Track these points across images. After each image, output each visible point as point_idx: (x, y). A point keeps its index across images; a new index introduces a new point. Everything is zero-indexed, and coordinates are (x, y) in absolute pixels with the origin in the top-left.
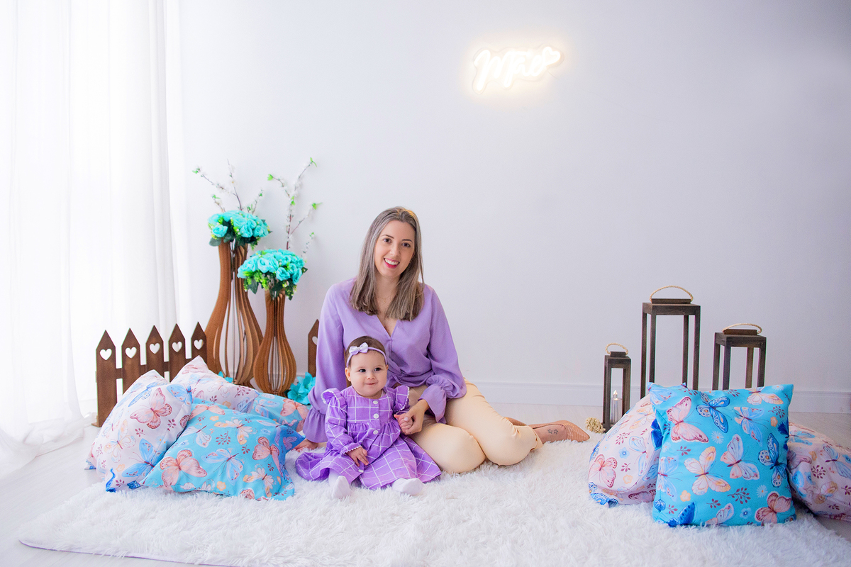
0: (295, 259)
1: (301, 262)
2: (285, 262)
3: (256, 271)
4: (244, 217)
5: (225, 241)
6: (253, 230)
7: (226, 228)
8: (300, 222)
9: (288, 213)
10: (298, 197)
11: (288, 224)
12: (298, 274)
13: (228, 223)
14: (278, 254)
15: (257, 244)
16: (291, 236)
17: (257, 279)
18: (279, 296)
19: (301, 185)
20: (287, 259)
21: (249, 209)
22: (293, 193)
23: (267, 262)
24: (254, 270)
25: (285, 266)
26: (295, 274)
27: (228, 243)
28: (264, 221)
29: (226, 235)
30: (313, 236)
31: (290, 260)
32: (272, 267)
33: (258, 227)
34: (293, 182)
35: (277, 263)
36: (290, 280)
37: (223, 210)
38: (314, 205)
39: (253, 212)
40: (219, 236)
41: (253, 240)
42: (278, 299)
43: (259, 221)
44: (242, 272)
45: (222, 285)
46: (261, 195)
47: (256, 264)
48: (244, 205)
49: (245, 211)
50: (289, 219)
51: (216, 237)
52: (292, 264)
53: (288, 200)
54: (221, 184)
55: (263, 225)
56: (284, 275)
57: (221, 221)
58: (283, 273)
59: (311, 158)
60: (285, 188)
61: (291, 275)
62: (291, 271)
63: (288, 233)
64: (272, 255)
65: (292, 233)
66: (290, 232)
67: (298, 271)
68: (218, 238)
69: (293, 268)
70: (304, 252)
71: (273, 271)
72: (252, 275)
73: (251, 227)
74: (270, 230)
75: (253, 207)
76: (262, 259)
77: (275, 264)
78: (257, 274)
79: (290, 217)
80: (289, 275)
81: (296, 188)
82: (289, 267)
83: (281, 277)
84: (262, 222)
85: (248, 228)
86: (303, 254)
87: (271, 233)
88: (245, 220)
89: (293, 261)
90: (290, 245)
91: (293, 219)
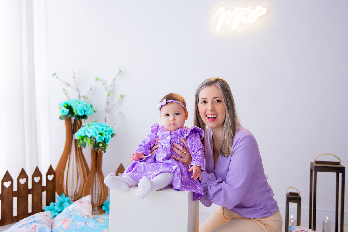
0: (108, 129)
1: (111, 131)
2: (101, 132)
3: (85, 136)
4: (79, 103)
5: (68, 117)
6: (84, 111)
7: (68, 110)
8: (113, 106)
9: (106, 101)
10: (112, 91)
11: (106, 107)
12: (109, 138)
13: (69, 107)
14: (98, 126)
15: (87, 119)
16: (108, 114)
17: (85, 141)
18: (99, 150)
19: (114, 85)
20: (103, 129)
21: (84, 97)
22: (109, 89)
23: (91, 131)
24: (83, 135)
25: (101, 134)
26: (107, 138)
27: (70, 118)
28: (91, 105)
29: (68, 114)
30: (121, 114)
31: (104, 130)
32: (94, 134)
33: (88, 109)
34: (110, 82)
35: (97, 131)
36: (104, 142)
37: (68, 97)
38: (122, 97)
39: (86, 99)
40: (64, 115)
41: (85, 117)
42: (98, 152)
43: (89, 106)
44: (77, 136)
45: (66, 142)
46: (91, 90)
47: (85, 132)
48: (81, 95)
49: (82, 99)
50: (107, 104)
51: (62, 115)
52: (106, 133)
53: (106, 93)
54: (68, 83)
55: (91, 108)
56: (100, 139)
57: (66, 106)
58: (100, 138)
59: (120, 69)
60: (105, 86)
61: (105, 139)
62: (105, 137)
63: (106, 112)
64: (94, 127)
65: (109, 112)
66: (108, 111)
67: (109, 137)
68: (63, 115)
69: (106, 135)
70: (115, 124)
71: (94, 136)
72: (82, 138)
73: (83, 109)
74: (95, 111)
75: (87, 96)
76: (89, 129)
77: (96, 132)
78: (85, 138)
79: (108, 103)
80: (103, 139)
81: (111, 86)
82: (104, 134)
83: (99, 140)
84: (90, 106)
85: (81, 110)
86: (114, 125)
87: (96, 113)
88: (80, 106)
89: (107, 130)
90: (107, 119)
91: (109, 104)
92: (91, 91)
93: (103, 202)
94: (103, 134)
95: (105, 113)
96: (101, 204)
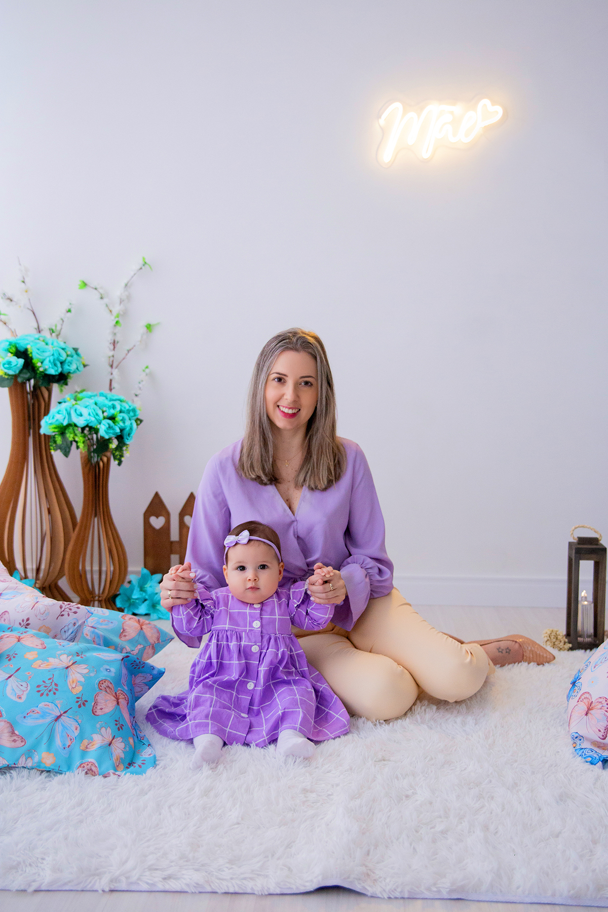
0: (126, 406)
1: (134, 410)
2: (112, 412)
3: (69, 425)
4: (47, 344)
5: (20, 380)
6: (62, 363)
7: (21, 361)
8: (129, 351)
9: (110, 338)
10: (124, 314)
11: (111, 353)
12: (131, 429)
13: (22, 353)
14: (101, 400)
15: (66, 384)
16: (115, 372)
17: (70, 436)
18: (101, 459)
19: (129, 297)
20: (114, 407)
21: (52, 331)
22: (117, 309)
23: (85, 412)
24: (65, 423)
25: (112, 418)
26: (128, 429)
27: (23, 385)
28: (76, 350)
29: (21, 372)
30: (147, 371)
31: (118, 408)
32: (93, 419)
33: (69, 359)
34: (117, 292)
35: (100, 413)
36: (120, 438)
37: (14, 333)
38: (149, 327)
39: (58, 336)
40: (11, 373)
41: (62, 378)
42: (101, 464)
43: (70, 351)
44: (47, 426)
45: (15, 443)
46: (69, 311)
47: (69, 414)
48: (43, 326)
49: (46, 334)
50: (112, 347)
51: (6, 374)
52: (122, 414)
53: (111, 320)
54: (9, 294)
55: (75, 356)
56: (111, 431)
57: (14, 350)
58: (110, 427)
59: (144, 258)
60: (106, 300)
61: (122, 430)
62: (121, 424)
63: (112, 366)
64: (92, 401)
65: (116, 368)
66: (114, 365)
67: (131, 424)
68: (9, 375)
69: (123, 420)
70: (136, 395)
71: (94, 424)
72: (62, 430)
73: (58, 359)
74: (85, 363)
75: (59, 328)
76: (77, 407)
77: (97, 415)
78: (71, 429)
79: (114, 343)
80: (118, 431)
81: (121, 301)
82: (118, 418)
83: (107, 433)
84: (73, 352)
85: (54, 360)
86: (136, 399)
87: (87, 368)
88: (50, 349)
89: (123, 409)
90: (114, 384)
91: (118, 346)
92: (69, 314)
93: (118, 587)
94: (116, 419)
95: (110, 369)
96: (112, 593)
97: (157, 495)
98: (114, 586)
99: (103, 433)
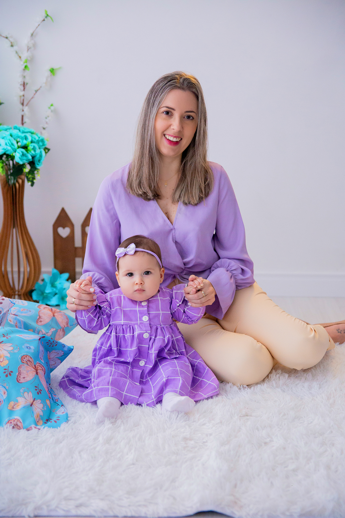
0: (36, 138)
1: (42, 141)
2: (25, 142)
8: (36, 91)
9: (20, 80)
10: (31, 60)
11: (22, 93)
12: (41, 156)
14: (15, 132)
16: (26, 109)
18: (17, 181)
19: (35, 45)
20: (26, 138)
22: (25, 55)
23: (2, 142)
25: (25, 147)
26: (38, 156)
30: (52, 108)
31: (30, 139)
32: (9, 148)
34: (25, 40)
35: (15, 143)
38: (52, 71)
42: (17, 185)
50: (22, 88)
52: (33, 144)
53: (21, 65)
56: (25, 158)
58: (23, 155)
59: (46, 11)
60: (15, 48)
61: (33, 157)
62: (33, 152)
63: (23, 104)
64: (8, 133)
65: (27, 105)
66: (25, 103)
67: (41, 152)
69: (34, 149)
70: (44, 129)
71: (10, 152)
77: (12, 144)
79: (24, 85)
80: (30, 158)
81: (28, 49)
82: (30, 147)
83: (21, 159)
86: (43, 131)
89: (34, 140)
90: (25, 120)
91: (27, 87)
93: (34, 284)
94: (29, 148)
95: (21, 106)
96: (29, 288)
97: (63, 210)
98: (31, 283)
99: (18, 159)
